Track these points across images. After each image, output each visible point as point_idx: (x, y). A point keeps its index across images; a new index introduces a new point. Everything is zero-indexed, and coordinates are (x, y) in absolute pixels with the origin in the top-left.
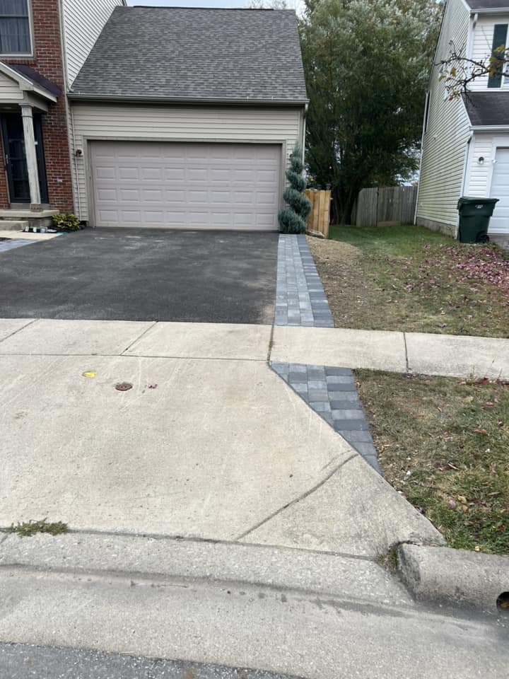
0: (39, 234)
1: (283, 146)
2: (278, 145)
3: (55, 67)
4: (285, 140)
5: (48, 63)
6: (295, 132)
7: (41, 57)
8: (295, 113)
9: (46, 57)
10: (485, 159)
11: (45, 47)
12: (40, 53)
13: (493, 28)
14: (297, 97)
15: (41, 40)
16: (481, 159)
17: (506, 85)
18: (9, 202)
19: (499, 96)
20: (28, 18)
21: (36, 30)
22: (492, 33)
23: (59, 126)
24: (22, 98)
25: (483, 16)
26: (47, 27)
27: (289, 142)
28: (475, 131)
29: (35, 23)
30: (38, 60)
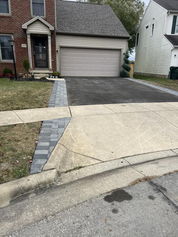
0: (55, 79)
1: (122, 50)
2: (120, 50)
3: (53, 22)
4: (122, 48)
5: (51, 20)
6: (125, 46)
7: (48, 18)
8: (126, 40)
9: (50, 18)
10: (177, 55)
11: (50, 14)
12: (48, 17)
13: (173, 16)
14: (127, 35)
15: (49, 12)
16: (175, 55)
17: (176, 33)
18: (34, 67)
19: (175, 36)
20: (44, 4)
21: (47, 8)
22: (173, 18)
23: (54, 42)
24: (49, 32)
25: (171, 13)
26: (51, 8)
27: (123, 49)
28: (175, 47)
29: (46, 6)
30: (47, 19)
